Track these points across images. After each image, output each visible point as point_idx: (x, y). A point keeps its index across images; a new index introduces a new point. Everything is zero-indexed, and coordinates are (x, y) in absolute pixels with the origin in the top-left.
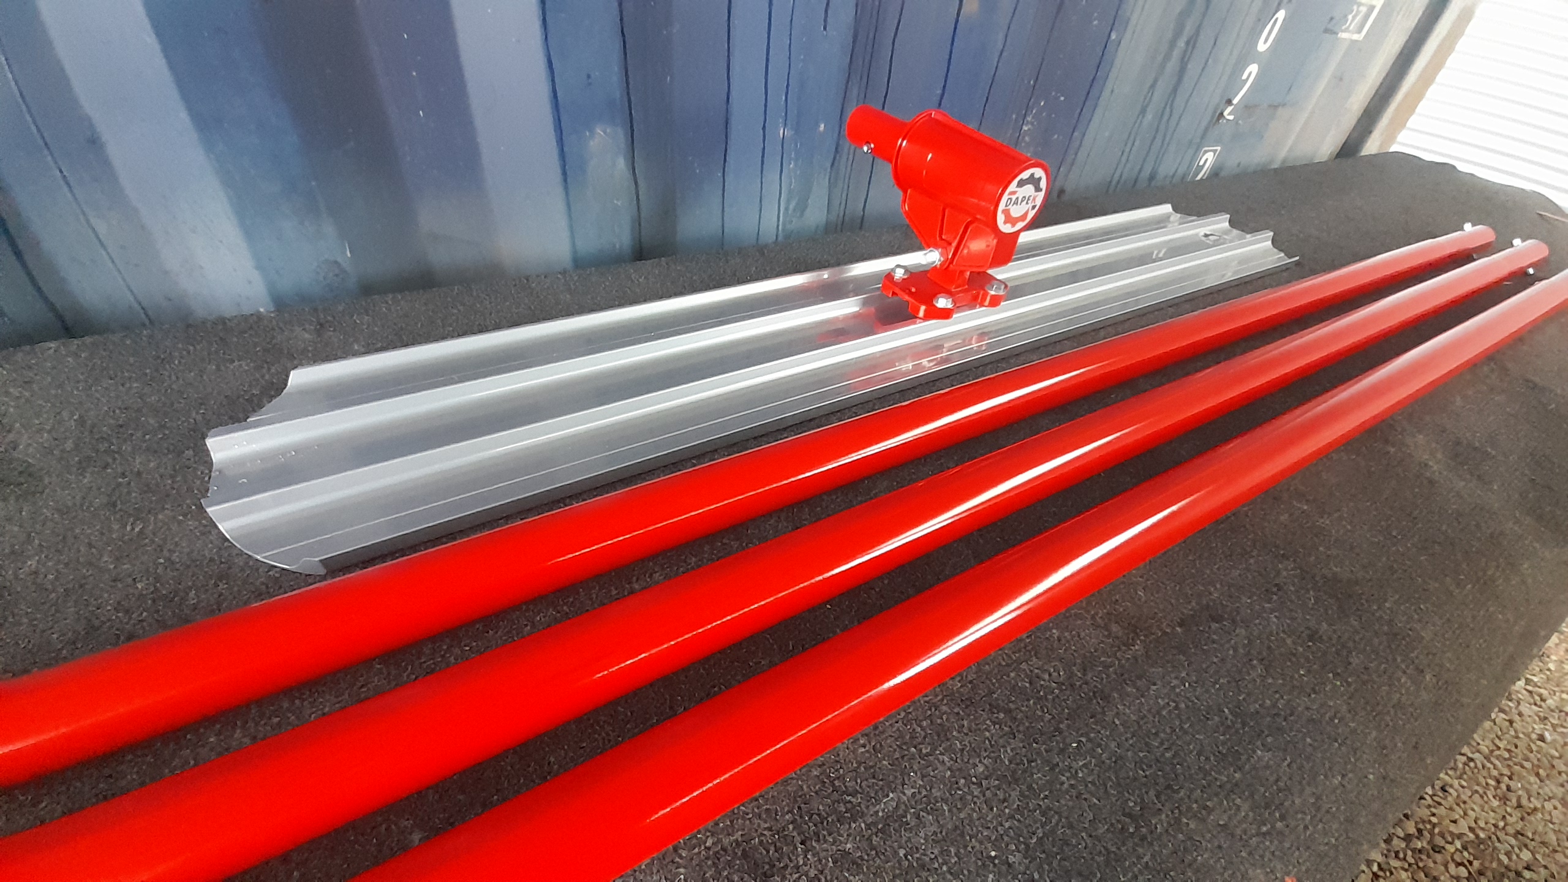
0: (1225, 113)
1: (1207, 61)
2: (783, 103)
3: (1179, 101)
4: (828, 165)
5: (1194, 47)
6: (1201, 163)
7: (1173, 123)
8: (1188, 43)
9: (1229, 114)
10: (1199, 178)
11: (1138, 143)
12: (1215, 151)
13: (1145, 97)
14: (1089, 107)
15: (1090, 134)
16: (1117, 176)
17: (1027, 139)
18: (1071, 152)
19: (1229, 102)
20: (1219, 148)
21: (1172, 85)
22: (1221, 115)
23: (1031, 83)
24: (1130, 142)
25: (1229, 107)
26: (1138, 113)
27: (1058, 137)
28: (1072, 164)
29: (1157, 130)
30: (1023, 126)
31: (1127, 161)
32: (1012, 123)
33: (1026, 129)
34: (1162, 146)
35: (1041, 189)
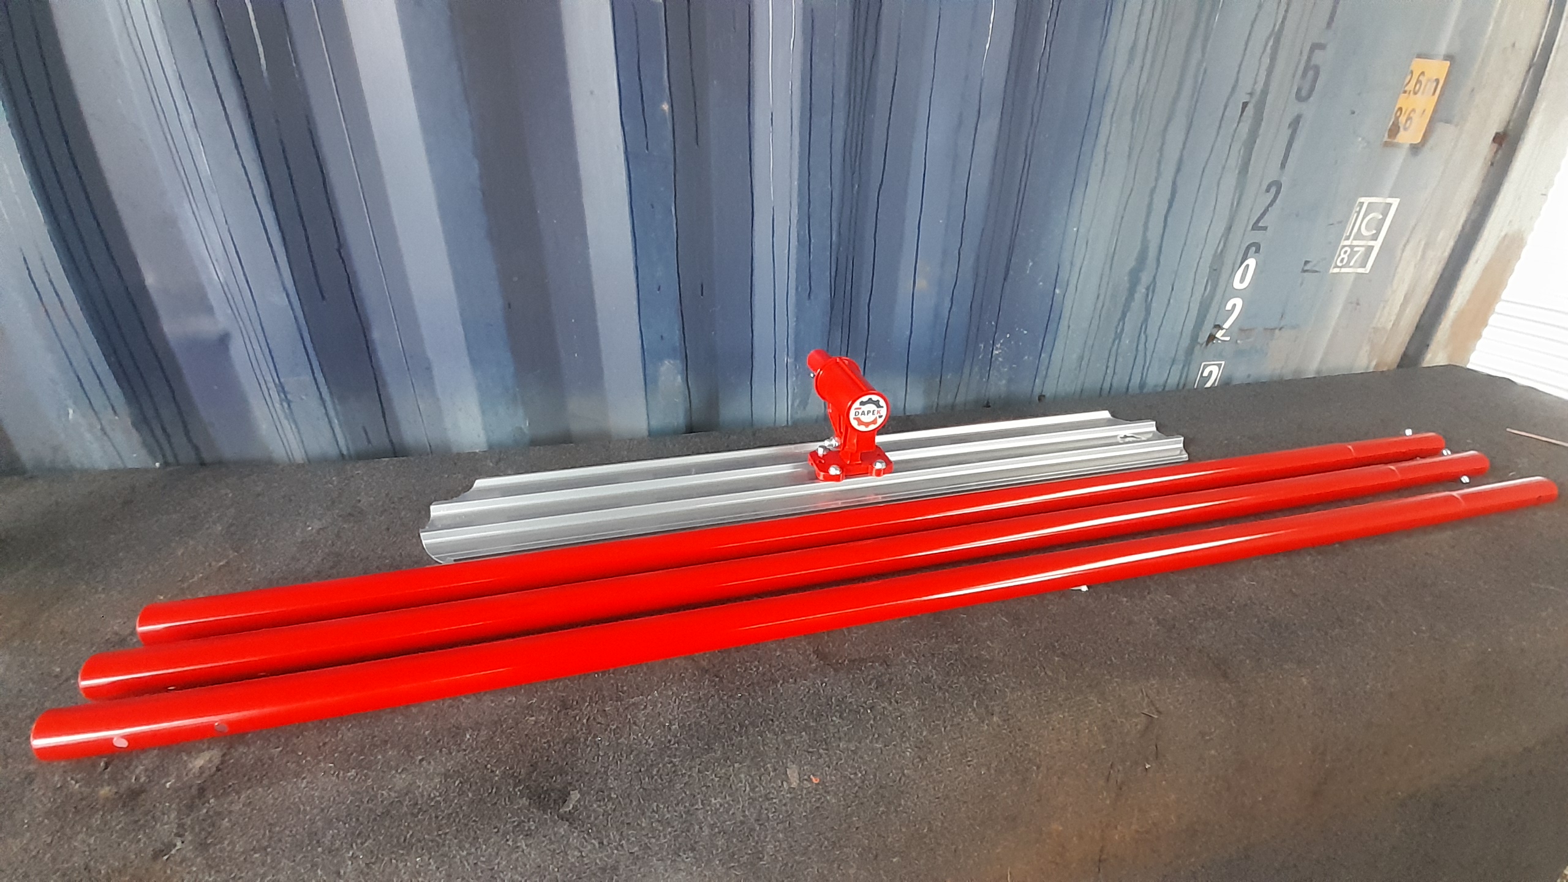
0: (1217, 336)
1: (1169, 300)
2: (786, 343)
3: (1152, 330)
5: (1153, 292)
6: (1206, 374)
7: (1150, 346)
8: (1148, 289)
9: (1222, 336)
10: (1208, 385)
11: (1120, 359)
12: (1219, 366)
13: (1117, 328)
14: (1049, 337)
15: (1057, 356)
16: (1107, 385)
17: (1000, 359)
18: (1042, 369)
19: (1219, 327)
20: (1223, 363)
21: (1142, 319)
22: (1212, 337)
23: (993, 323)
24: (1112, 359)
25: (1220, 331)
26: (1113, 338)
27: (1028, 358)
28: (1046, 378)
29: (1136, 352)
30: (994, 351)
31: (1114, 373)
32: (981, 350)
33: (997, 352)
34: (1145, 362)
35: (882, 407)
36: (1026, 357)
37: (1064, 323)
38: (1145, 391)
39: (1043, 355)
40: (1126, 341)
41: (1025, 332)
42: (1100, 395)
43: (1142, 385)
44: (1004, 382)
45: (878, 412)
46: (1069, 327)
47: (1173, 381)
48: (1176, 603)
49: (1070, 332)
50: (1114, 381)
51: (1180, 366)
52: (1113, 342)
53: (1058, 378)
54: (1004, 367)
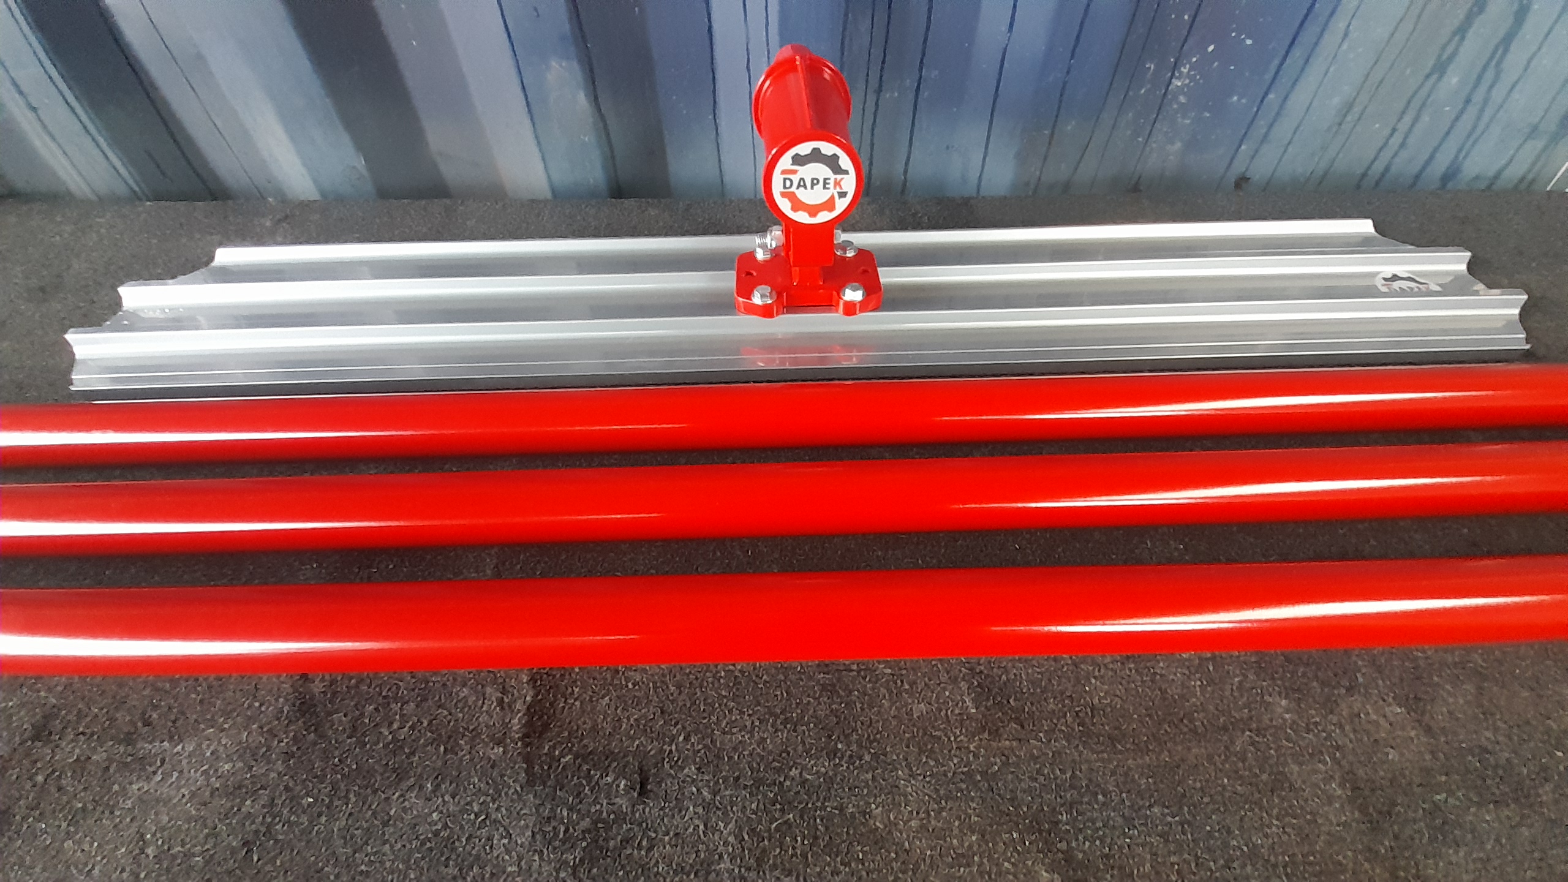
11: (1426, 118)
13: (1444, 48)
14: (1297, 53)
15: (1300, 98)
16: (1379, 167)
17: (1182, 99)
18: (1262, 124)
21: (1501, 33)
23: (1186, 17)
24: (1408, 119)
26: (1427, 71)
27: (1239, 100)
28: (1262, 142)
29: (1468, 101)
30: (1173, 80)
31: (1403, 145)
32: (1149, 76)
33: (1179, 84)
34: (1474, 127)
35: (846, 172)
36: (1235, 98)
37: (1339, 24)
38: (1450, 186)
39: (1271, 96)
40: (1453, 79)
41: (1249, 42)
42: (1358, 187)
43: (1448, 176)
44: (1178, 145)
45: (837, 183)
46: (1346, 35)
47: (1516, 171)
48: (1413, 733)
49: (1345, 46)
50: (1397, 160)
51: (1539, 144)
52: (1428, 76)
53: (1289, 143)
54: (1184, 117)
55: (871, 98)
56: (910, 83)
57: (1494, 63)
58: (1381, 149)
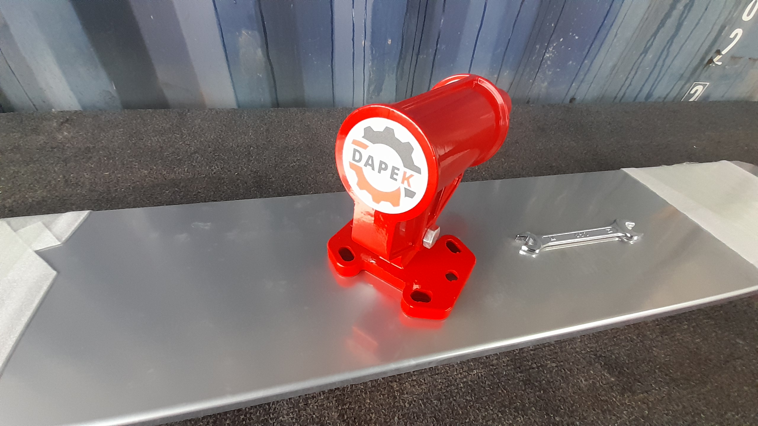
0: (715, 60)
1: (700, 20)
2: (364, 24)
3: (675, 47)
4: (395, 65)
5: (690, 9)
6: (692, 92)
7: (668, 62)
8: (685, 7)
9: (717, 61)
10: (689, 101)
11: (639, 72)
12: (704, 86)
13: (647, 43)
14: (597, 43)
15: (597, 62)
16: (621, 94)
17: (549, 62)
18: (582, 73)
19: (718, 52)
20: (708, 84)
21: (670, 36)
22: (711, 61)
23: (553, 25)
24: (633, 73)
25: (718, 56)
26: (641, 52)
27: (573, 63)
28: (582, 82)
29: (655, 65)
30: (546, 54)
31: (630, 84)
32: (537, 51)
33: (548, 56)
34: (658, 76)
36: (571, 62)
37: (614, 30)
38: (648, 101)
39: (586, 61)
40: (650, 56)
41: (577, 38)
42: (613, 102)
43: (648, 97)
44: (546, 84)
46: (616, 36)
47: (673, 94)
49: (615, 40)
50: (628, 91)
51: (683, 82)
52: (641, 54)
53: (592, 83)
54: (549, 71)
55: (414, 58)
56: (431, 51)
57: (666, 49)
58: (622, 86)
